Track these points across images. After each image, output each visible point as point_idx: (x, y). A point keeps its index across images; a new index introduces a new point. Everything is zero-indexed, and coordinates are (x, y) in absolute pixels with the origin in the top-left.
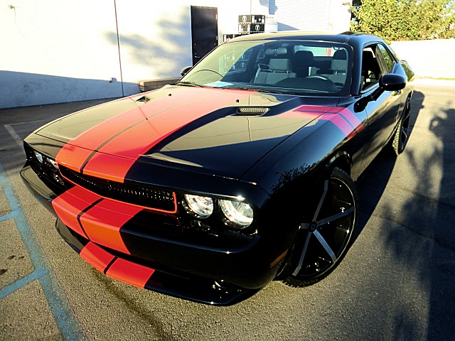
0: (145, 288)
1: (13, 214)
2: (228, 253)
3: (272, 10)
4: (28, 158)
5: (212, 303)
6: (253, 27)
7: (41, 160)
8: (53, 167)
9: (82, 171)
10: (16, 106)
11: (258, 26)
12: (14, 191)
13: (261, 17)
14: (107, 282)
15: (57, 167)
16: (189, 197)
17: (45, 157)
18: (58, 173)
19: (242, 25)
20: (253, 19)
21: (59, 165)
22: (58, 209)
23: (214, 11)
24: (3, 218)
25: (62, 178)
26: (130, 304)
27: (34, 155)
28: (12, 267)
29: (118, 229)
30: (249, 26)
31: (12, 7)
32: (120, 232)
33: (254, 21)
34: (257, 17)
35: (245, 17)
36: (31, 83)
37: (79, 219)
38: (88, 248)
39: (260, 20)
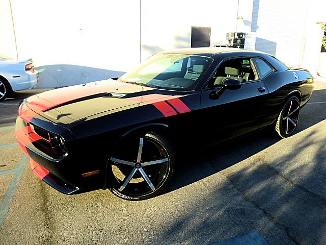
0: (43, 180)
3: (254, 28)
6: (235, 41)
11: (239, 40)
13: (242, 34)
19: (228, 39)
20: (236, 35)
23: (209, 30)
30: (232, 40)
32: (26, 147)
33: (236, 37)
34: (239, 34)
35: (230, 34)
36: (85, 72)
39: (241, 36)
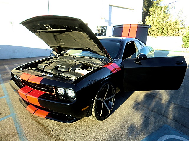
0: (46, 118)
1: (5, 96)
2: (69, 104)
3: (110, 24)
4: (12, 77)
5: (67, 122)
6: (102, 30)
7: (16, 78)
8: (20, 80)
9: (28, 81)
10: (9, 58)
11: (104, 30)
12: (6, 89)
13: (105, 27)
14: (34, 118)
15: (21, 80)
16: (58, 89)
17: (17, 77)
18: (21, 82)
19: (98, 29)
21: (22, 79)
22: (20, 92)
23: (88, 24)
24: (1, 98)
25: (22, 83)
26: (40, 124)
27: (14, 76)
28: (3, 113)
29: (37, 98)
30: (100, 30)
31: (11, 23)
32: (38, 99)
34: (103, 27)
35: (99, 27)
36: (16, 50)
37: (26, 95)
38: (29, 107)
39: (105, 28)
